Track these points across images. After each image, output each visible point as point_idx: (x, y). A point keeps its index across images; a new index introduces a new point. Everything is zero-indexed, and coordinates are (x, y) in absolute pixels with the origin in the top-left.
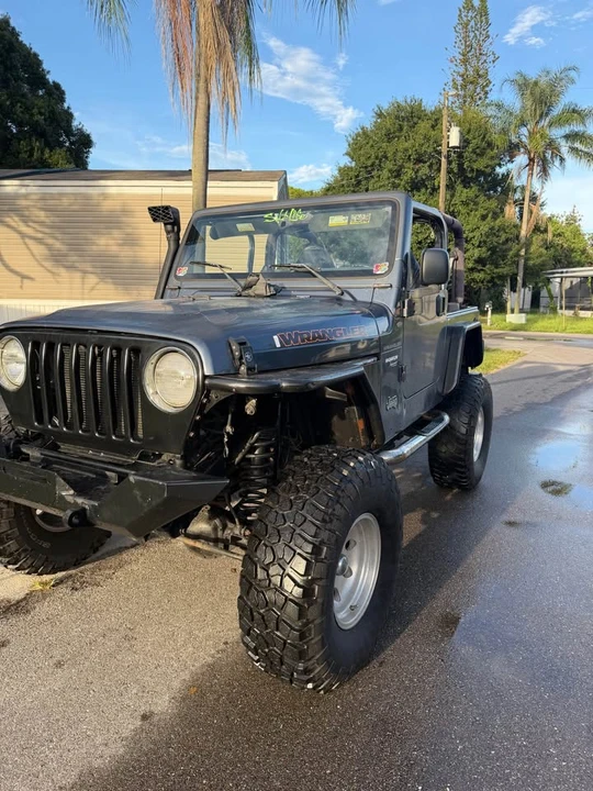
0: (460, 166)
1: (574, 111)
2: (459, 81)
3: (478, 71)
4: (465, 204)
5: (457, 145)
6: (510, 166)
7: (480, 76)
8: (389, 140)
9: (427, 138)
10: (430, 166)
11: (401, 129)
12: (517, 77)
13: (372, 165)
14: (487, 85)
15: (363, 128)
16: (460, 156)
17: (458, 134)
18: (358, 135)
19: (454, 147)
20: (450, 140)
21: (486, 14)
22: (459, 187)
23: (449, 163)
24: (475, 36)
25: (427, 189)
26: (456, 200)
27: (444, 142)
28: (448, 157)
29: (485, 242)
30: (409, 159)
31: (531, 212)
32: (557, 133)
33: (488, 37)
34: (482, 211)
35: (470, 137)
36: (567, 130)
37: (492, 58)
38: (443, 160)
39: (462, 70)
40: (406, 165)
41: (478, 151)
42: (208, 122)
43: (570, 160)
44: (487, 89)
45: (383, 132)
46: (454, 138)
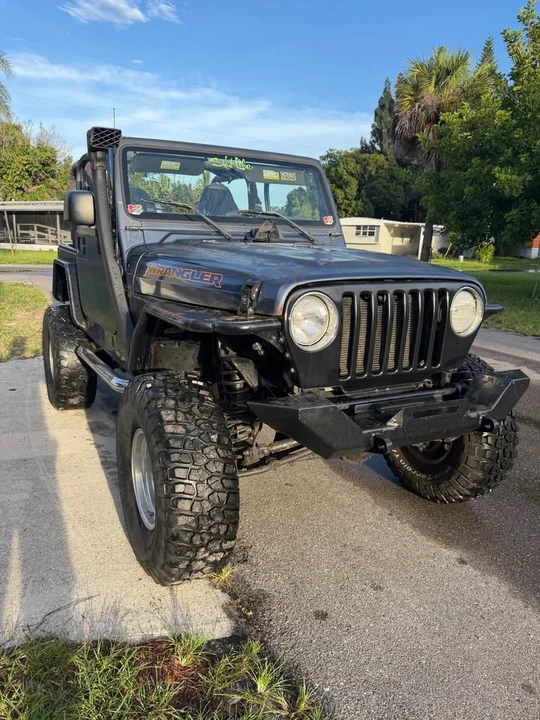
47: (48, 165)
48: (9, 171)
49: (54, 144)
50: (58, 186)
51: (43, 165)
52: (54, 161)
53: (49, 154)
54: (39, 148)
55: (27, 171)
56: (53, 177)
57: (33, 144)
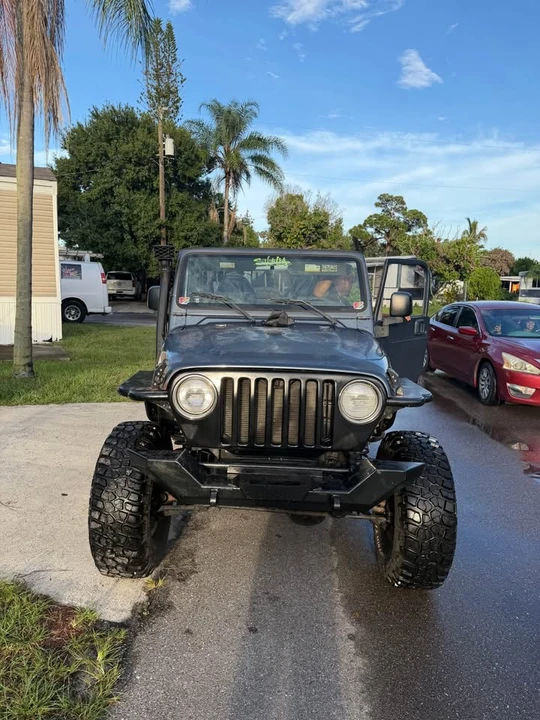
0: (175, 173)
1: (259, 139)
2: (153, 92)
3: (169, 88)
4: (181, 206)
5: (172, 153)
6: (209, 176)
7: (171, 92)
8: (109, 141)
9: (146, 145)
10: (149, 170)
11: (118, 132)
12: (213, 104)
13: (94, 161)
14: (178, 102)
15: (80, 125)
16: (175, 164)
17: (172, 146)
18: (74, 131)
19: (169, 156)
20: (166, 149)
21: (173, 38)
22: (175, 192)
23: (166, 169)
24: (165, 56)
25: (146, 189)
26: (173, 201)
27: (161, 150)
28: (165, 163)
29: (201, 240)
30: (131, 162)
31: (230, 216)
32: (245, 154)
33: (176, 60)
34: (197, 214)
35: (182, 148)
36: (252, 153)
37: (179, 79)
38: (161, 166)
39: (155, 84)
40: (128, 166)
41: (189, 161)
42: (33, 130)
43: (255, 177)
44: (178, 104)
45: (103, 133)
46: (169, 148)
47: (321, 227)
48: (288, 236)
49: (328, 208)
50: (327, 245)
51: (317, 228)
52: (327, 224)
53: (322, 218)
54: (315, 213)
55: (303, 234)
56: (324, 238)
57: (311, 210)
